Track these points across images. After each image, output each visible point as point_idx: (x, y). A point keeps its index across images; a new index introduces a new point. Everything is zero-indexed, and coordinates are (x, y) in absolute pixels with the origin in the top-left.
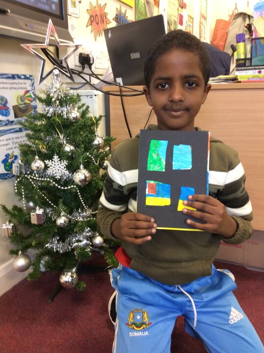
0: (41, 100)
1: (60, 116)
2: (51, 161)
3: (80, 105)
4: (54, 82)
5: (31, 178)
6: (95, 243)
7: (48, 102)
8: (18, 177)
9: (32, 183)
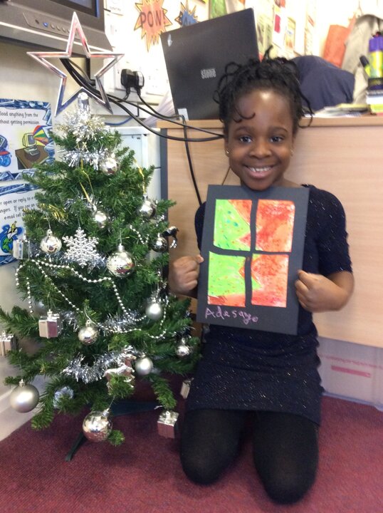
0: (58, 141)
1: (88, 166)
2: (71, 237)
3: (121, 149)
4: (79, 113)
5: (40, 264)
6: (140, 369)
7: (70, 144)
8: (22, 262)
9: (43, 272)
